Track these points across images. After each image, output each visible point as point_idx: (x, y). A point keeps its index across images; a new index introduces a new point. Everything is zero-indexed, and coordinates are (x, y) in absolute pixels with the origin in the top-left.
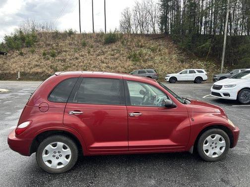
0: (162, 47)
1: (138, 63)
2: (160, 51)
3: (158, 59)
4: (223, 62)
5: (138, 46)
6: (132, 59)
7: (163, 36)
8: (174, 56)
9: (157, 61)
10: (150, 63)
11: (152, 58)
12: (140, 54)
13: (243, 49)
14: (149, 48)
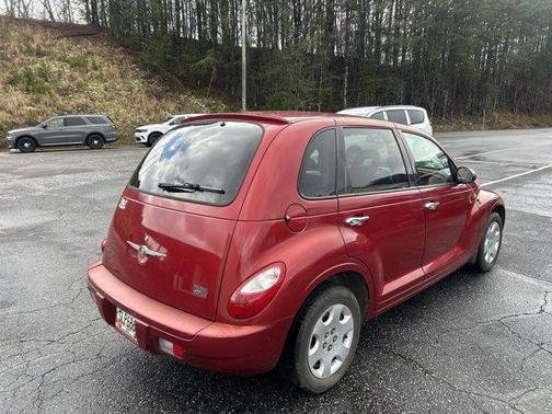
0: (98, 60)
1: (46, 98)
2: (95, 68)
3: (96, 88)
4: (244, 100)
5: (29, 52)
6: (20, 85)
7: (91, 31)
8: (136, 84)
9: (96, 94)
10: (81, 99)
11: (79, 85)
12: (44, 74)
13: (273, 75)
14: (63, 59)
